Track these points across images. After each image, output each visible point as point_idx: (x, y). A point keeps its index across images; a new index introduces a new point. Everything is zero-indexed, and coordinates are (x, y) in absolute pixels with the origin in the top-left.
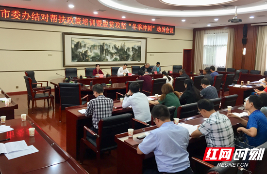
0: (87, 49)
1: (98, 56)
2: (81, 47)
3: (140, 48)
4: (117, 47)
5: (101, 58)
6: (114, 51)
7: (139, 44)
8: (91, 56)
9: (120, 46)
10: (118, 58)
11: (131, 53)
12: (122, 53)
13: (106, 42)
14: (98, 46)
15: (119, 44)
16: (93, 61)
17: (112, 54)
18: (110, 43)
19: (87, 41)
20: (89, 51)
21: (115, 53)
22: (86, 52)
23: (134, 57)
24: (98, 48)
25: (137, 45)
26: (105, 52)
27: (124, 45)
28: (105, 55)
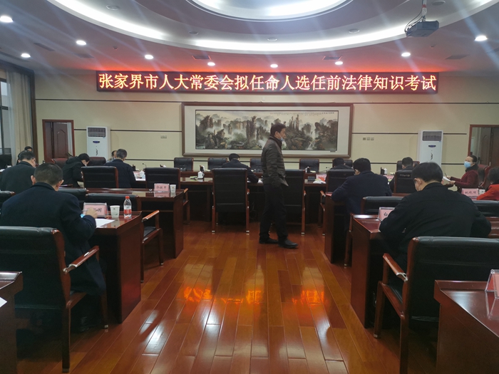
0: (222, 128)
1: (243, 140)
2: (211, 125)
5: (248, 143)
7: (333, 117)
8: (230, 140)
9: (288, 122)
11: (314, 135)
12: (291, 134)
13: (259, 115)
14: (243, 122)
15: (286, 118)
16: (232, 148)
18: (267, 117)
19: (221, 115)
20: (226, 131)
22: (220, 133)
23: (320, 142)
24: (242, 127)
25: (328, 120)
26: (256, 133)
27: (297, 119)
28: (257, 138)
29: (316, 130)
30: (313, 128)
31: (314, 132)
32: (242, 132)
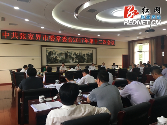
0: (56, 55)
1: (64, 60)
2: (52, 55)
3: (92, 54)
4: (76, 54)
5: (66, 61)
6: (74, 56)
7: (91, 52)
8: (60, 60)
9: (78, 53)
10: (77, 61)
11: (86, 58)
12: (80, 58)
13: (69, 51)
14: (64, 53)
15: (78, 52)
16: (60, 63)
17: (73, 59)
18: (72, 52)
19: (56, 50)
20: (58, 57)
21: (75, 58)
22: (56, 57)
23: (88, 60)
24: (63, 55)
26: (68, 57)
27: (81, 52)
28: (69, 59)
29: (87, 56)
30: (86, 55)
32: (63, 57)
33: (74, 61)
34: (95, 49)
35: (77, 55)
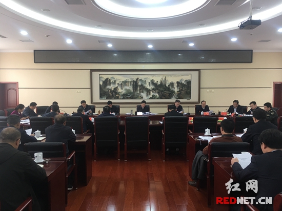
0: (117, 86)
1: (130, 93)
2: (110, 84)
3: (189, 83)
4: (156, 82)
5: (134, 95)
6: (151, 87)
7: (188, 78)
8: (122, 93)
9: (159, 81)
10: (157, 95)
11: (176, 90)
12: (162, 89)
13: (141, 77)
14: (130, 82)
15: (158, 79)
16: (123, 99)
17: (148, 91)
18: (146, 78)
20: (119, 88)
21: (153, 89)
22: (116, 89)
23: (180, 94)
24: (129, 85)
25: (185, 80)
26: (139, 89)
27: (165, 79)
28: (140, 92)
29: (177, 86)
30: (176, 85)
31: (176, 88)
32: (130, 88)
33: (151, 96)
34: (198, 72)
35: (157, 84)
